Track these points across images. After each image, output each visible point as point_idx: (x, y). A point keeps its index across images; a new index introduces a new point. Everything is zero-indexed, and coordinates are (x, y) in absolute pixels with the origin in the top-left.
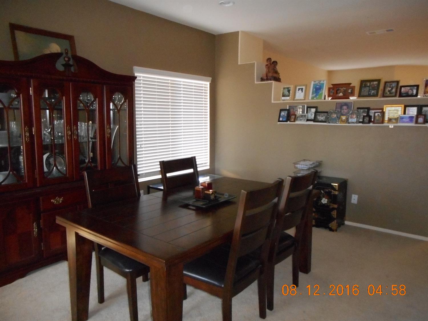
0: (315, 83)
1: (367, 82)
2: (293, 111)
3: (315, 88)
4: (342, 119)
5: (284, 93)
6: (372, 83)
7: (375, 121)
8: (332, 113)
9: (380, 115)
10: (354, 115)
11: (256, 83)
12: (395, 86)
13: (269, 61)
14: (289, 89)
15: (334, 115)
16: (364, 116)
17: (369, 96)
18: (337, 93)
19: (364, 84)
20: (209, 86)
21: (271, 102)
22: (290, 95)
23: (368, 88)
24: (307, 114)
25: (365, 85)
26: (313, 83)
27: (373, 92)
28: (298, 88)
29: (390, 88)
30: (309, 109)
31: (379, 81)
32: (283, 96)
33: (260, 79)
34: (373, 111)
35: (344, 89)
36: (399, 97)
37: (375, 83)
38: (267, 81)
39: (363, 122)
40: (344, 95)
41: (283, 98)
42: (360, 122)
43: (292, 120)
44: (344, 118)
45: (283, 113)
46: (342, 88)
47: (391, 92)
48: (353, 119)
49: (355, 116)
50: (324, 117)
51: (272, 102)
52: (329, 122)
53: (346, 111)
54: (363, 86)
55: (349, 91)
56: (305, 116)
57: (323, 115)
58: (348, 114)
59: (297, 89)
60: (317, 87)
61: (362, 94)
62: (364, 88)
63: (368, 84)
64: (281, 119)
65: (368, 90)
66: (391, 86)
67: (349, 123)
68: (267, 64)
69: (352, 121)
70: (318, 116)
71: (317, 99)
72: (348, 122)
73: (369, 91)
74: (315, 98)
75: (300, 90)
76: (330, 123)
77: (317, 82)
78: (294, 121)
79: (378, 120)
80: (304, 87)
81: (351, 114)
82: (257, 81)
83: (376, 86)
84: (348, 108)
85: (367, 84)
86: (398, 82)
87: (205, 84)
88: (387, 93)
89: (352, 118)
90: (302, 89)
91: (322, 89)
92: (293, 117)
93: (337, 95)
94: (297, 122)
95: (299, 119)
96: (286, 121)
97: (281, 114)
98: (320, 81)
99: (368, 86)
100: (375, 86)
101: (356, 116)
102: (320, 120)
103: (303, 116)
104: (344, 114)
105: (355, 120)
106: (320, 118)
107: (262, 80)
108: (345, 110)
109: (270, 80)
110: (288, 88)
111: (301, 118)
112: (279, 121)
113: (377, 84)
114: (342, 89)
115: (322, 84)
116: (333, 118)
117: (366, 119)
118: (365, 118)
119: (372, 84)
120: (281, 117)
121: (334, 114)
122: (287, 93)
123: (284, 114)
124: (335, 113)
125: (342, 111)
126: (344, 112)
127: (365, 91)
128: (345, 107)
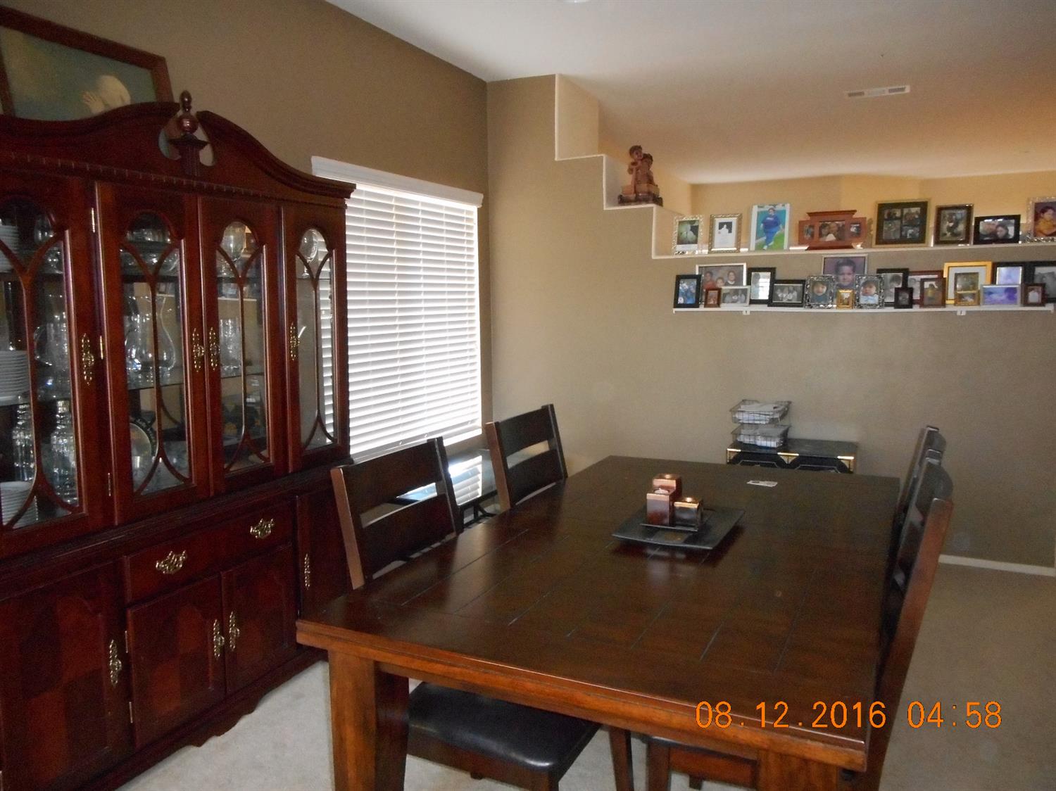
0: (762, 209)
1: (895, 210)
2: (711, 280)
3: (763, 222)
4: (842, 297)
5: (681, 233)
6: (906, 211)
7: (926, 302)
8: (815, 283)
9: (936, 287)
10: (871, 287)
11: (605, 209)
12: (962, 218)
13: (637, 154)
14: (696, 224)
15: (821, 289)
16: (897, 290)
17: (903, 240)
18: (821, 235)
19: (886, 212)
20: (475, 217)
21: (651, 257)
22: (699, 239)
23: (897, 223)
24: (748, 287)
25: (889, 214)
26: (755, 210)
27: (910, 231)
28: (718, 221)
29: (950, 222)
30: (753, 273)
31: (924, 206)
32: (681, 242)
33: (617, 200)
34: (919, 277)
35: (837, 225)
36: (975, 243)
37: (914, 210)
38: (637, 204)
39: (897, 305)
40: (839, 238)
41: (680, 248)
42: (888, 305)
43: (712, 302)
44: (846, 294)
45: (684, 286)
46: (833, 221)
47: (955, 231)
48: (870, 297)
49: (873, 290)
50: (795, 294)
51: (654, 257)
52: (809, 305)
53: (850, 277)
54: (886, 217)
55: (853, 230)
56: (745, 291)
57: (791, 289)
58: (857, 286)
59: (717, 226)
60: (768, 219)
61: (884, 236)
62: (888, 222)
63: (898, 214)
64: (681, 300)
65: (898, 226)
66: (954, 217)
67: (860, 307)
68: (632, 160)
69: (866, 301)
70: (779, 290)
71: (770, 248)
72: (859, 305)
73: (901, 230)
74: (765, 247)
75: (725, 226)
76: (811, 307)
77: (767, 208)
78: (718, 305)
79: (930, 299)
80: (734, 220)
81: (865, 284)
82: (610, 202)
83: (917, 217)
84: (854, 271)
85: (895, 214)
86: (969, 209)
87: (470, 210)
88: (945, 234)
89: (866, 294)
90: (729, 225)
91: (781, 226)
92: (713, 293)
93: (821, 239)
94: (725, 307)
95: (728, 298)
96: (696, 305)
97: (680, 288)
98: (775, 206)
99: (897, 218)
100: (916, 219)
101: (877, 290)
102: (785, 301)
103: (740, 292)
104: (846, 284)
105: (874, 299)
106: (785, 296)
107: (623, 201)
108: (846, 276)
109: (646, 201)
110: (692, 222)
111: (735, 298)
112: (677, 305)
113: (919, 212)
114: (833, 225)
115: (778, 212)
116: (820, 294)
117: (904, 297)
118: (900, 294)
119: (907, 214)
120: (680, 294)
121: (821, 285)
122: (691, 235)
123: (687, 287)
124: (823, 283)
125: (841, 278)
126: (844, 279)
127: (891, 229)
128: (846, 269)
